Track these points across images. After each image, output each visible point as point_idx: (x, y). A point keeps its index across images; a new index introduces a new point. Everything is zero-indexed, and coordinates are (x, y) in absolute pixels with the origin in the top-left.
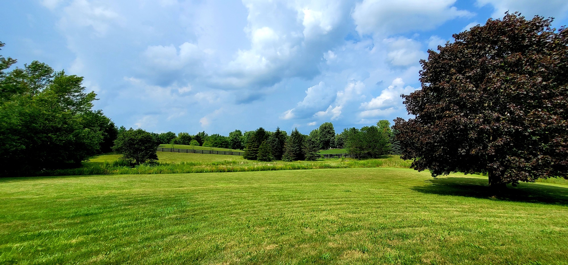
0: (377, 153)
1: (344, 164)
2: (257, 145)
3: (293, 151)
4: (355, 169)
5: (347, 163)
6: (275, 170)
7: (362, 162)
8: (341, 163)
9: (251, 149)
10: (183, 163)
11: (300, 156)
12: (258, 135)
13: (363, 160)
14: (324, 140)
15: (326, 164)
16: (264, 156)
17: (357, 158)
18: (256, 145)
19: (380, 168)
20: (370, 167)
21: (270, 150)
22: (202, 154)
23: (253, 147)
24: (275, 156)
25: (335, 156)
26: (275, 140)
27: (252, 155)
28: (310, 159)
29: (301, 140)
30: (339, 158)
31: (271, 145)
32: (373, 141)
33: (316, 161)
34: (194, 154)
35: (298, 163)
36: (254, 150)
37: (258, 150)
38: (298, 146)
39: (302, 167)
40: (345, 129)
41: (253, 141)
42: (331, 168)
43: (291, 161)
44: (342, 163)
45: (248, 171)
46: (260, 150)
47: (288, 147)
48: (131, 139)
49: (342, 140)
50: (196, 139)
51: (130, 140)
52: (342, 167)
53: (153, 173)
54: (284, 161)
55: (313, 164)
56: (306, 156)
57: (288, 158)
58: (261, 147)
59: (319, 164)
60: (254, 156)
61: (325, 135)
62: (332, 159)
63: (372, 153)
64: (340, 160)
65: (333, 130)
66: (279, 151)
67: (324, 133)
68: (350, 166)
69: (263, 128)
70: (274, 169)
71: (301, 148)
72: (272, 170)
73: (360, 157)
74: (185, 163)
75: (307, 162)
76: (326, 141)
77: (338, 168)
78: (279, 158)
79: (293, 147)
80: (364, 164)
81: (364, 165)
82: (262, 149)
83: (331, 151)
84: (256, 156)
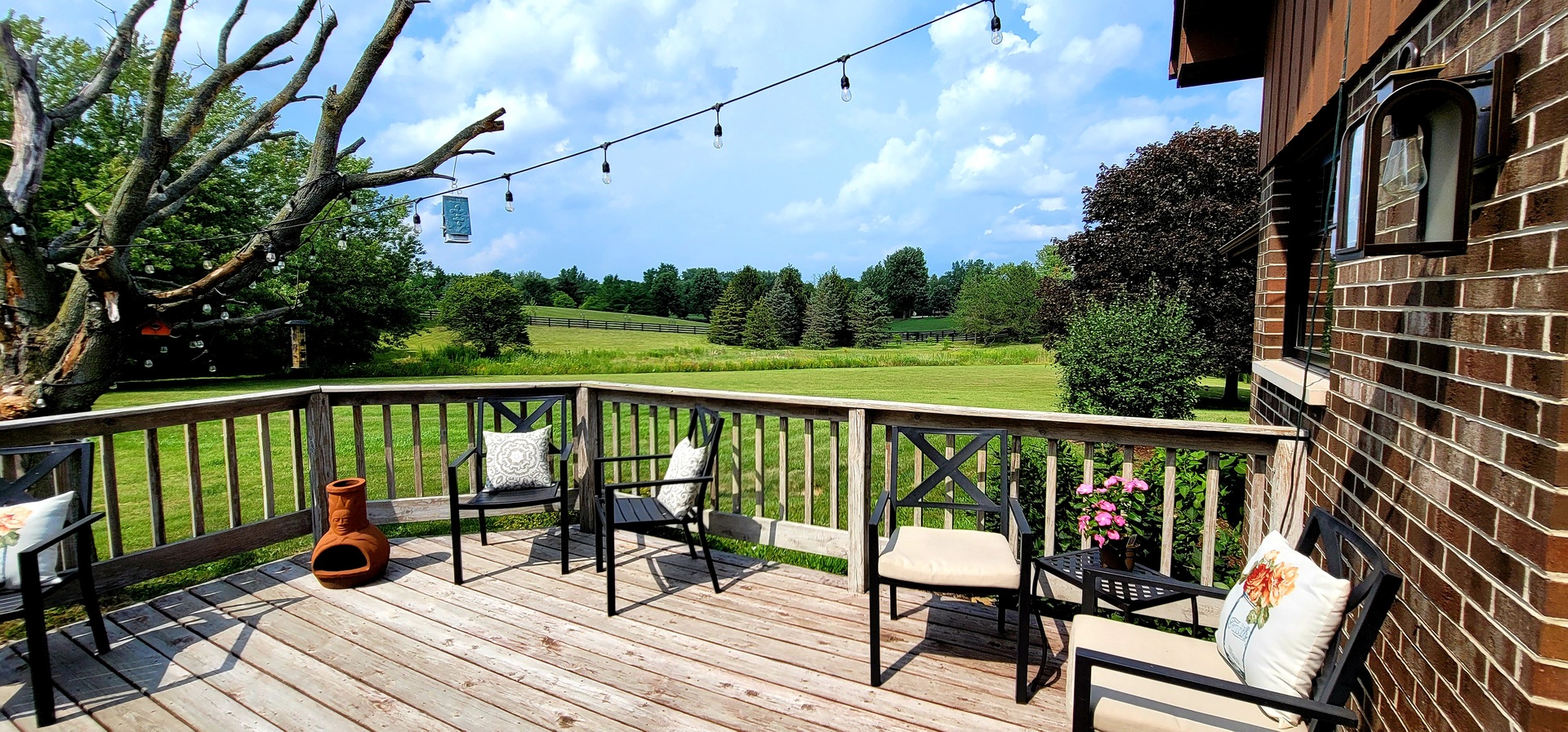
0: (1032, 331)
1: (949, 356)
2: (741, 310)
3: (827, 326)
4: (972, 367)
5: (956, 353)
6: (799, 368)
7: (992, 351)
8: (942, 355)
9: (726, 318)
10: (586, 352)
11: (843, 337)
12: (742, 284)
13: (995, 346)
14: (901, 295)
15: (908, 355)
16: (760, 337)
17: (981, 341)
18: (738, 308)
19: (1030, 366)
20: (1008, 363)
21: (772, 321)
22: (605, 331)
23: (733, 315)
24: (785, 337)
25: (929, 338)
26: (784, 298)
27: (730, 334)
28: (870, 343)
29: (846, 298)
30: (937, 341)
31: (774, 309)
32: (1023, 301)
33: (883, 348)
34: (585, 330)
35: (842, 353)
36: (735, 323)
37: (744, 322)
38: (838, 312)
39: (854, 362)
40: (957, 263)
41: (732, 301)
42: (919, 364)
43: (823, 348)
44: (945, 353)
45: (743, 370)
46: (749, 321)
47: (815, 313)
48: (476, 299)
49: (946, 295)
50: (566, 291)
51: (473, 300)
52: (944, 364)
53: (552, 373)
54: (806, 348)
55: (879, 356)
56: (857, 336)
57: (815, 343)
58: (750, 313)
59: (893, 356)
60: (735, 337)
61: (902, 281)
62: (920, 344)
63: (1019, 329)
64: (940, 345)
65: (924, 269)
66: (793, 326)
67: (900, 275)
68: (962, 360)
69: (753, 266)
70: (796, 366)
71: (847, 318)
72: (792, 368)
73: (990, 341)
74: (590, 352)
75: (860, 350)
76: (904, 299)
77: (934, 365)
78: (795, 340)
79: (827, 314)
80: (995, 358)
81: (995, 360)
82: (753, 320)
83: (917, 321)
84: (740, 336)
